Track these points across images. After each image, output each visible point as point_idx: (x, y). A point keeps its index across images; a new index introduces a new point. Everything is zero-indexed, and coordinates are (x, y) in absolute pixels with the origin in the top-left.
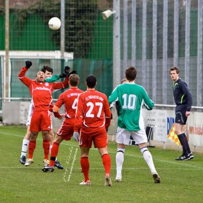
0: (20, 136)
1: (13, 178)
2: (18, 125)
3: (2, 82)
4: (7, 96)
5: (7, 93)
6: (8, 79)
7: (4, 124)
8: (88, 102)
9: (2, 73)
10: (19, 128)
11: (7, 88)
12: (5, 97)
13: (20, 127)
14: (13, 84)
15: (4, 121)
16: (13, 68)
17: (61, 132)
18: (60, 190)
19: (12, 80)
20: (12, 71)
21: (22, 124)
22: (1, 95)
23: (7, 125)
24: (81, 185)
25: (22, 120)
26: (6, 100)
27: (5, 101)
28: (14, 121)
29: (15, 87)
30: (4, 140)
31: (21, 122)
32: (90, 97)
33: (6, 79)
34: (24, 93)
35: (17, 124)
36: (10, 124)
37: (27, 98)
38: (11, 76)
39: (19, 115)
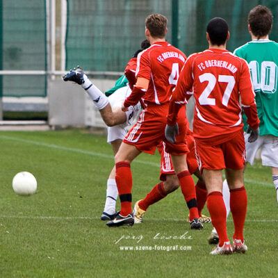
0: (85, 152)
1: (71, 240)
2: (82, 129)
3: (48, 39)
4: (58, 68)
5: (58, 61)
6: (60, 32)
7: (51, 126)
8: (202, 73)
9: (48, 19)
10: (84, 135)
11: (58, 51)
12: (53, 71)
13: (87, 132)
14: (71, 42)
15: (53, 121)
16: (71, 9)
17: (136, 135)
18: (170, 266)
19: (69, 35)
20: (68, 14)
21: (89, 128)
22: (46, 65)
23: (58, 128)
24: (214, 255)
25: (89, 119)
26: (56, 76)
27: (53, 77)
28: (74, 121)
29: (76, 49)
30: (52, 160)
31: (88, 123)
32: (209, 64)
33: (56, 32)
34: (93, 60)
35: (79, 126)
36: (63, 126)
37: (102, 73)
38: (67, 26)
39: (83, 108)
